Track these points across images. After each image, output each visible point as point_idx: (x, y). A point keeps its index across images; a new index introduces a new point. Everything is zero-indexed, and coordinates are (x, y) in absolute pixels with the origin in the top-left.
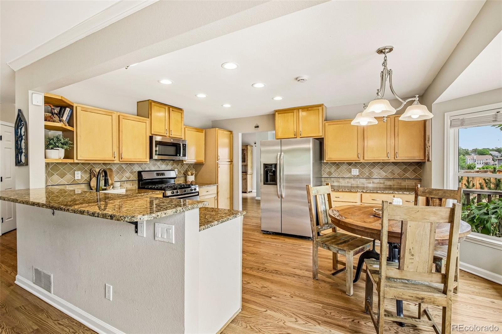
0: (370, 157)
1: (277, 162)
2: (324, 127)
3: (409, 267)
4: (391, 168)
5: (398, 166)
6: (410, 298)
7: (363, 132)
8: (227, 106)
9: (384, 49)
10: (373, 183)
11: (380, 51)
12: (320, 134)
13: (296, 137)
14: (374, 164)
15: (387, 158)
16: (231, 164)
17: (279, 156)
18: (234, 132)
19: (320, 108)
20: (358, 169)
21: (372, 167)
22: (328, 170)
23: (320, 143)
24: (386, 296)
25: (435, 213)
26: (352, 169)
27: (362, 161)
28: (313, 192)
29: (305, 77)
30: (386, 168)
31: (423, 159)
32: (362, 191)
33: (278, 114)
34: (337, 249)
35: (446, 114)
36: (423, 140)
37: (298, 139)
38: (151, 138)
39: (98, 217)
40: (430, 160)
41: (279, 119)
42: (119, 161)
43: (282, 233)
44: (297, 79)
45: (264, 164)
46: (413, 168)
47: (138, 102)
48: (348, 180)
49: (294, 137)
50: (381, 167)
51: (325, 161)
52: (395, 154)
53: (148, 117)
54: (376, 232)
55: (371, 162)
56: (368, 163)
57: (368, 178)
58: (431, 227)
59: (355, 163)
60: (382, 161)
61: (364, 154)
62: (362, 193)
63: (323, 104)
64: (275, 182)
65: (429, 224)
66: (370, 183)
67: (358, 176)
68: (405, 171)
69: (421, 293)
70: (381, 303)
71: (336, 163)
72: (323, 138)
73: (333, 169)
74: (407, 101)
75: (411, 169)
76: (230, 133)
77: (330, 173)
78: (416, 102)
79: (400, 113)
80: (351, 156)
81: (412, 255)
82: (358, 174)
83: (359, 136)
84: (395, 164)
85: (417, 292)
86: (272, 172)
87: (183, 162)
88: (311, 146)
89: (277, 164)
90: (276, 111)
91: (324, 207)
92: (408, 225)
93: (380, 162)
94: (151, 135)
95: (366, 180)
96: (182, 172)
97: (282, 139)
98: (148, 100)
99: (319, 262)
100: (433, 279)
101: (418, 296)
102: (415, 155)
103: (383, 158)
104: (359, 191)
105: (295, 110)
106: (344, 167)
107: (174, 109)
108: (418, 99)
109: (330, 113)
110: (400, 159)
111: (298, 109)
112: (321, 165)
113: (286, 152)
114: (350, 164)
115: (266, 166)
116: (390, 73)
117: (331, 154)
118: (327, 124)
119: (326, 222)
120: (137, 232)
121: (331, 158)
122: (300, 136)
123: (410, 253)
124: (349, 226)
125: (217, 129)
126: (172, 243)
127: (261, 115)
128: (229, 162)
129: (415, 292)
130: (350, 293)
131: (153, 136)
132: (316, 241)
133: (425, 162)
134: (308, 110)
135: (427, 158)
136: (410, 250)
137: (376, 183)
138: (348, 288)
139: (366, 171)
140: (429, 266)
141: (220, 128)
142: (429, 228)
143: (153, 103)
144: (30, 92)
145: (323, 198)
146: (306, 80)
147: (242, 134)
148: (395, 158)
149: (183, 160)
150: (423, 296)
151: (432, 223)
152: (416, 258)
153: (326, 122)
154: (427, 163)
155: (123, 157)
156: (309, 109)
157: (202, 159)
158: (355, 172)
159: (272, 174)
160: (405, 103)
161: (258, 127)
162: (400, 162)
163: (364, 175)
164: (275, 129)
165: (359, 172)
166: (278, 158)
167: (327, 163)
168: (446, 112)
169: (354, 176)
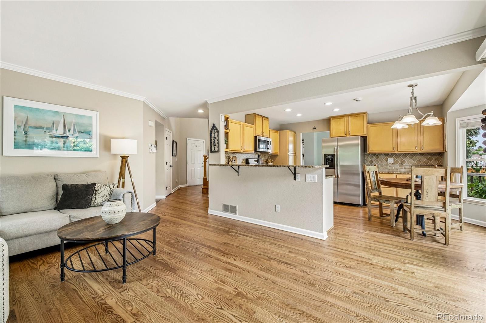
0: (402, 149)
1: (335, 153)
2: (367, 128)
3: (426, 199)
4: (418, 158)
5: (425, 156)
6: (427, 214)
7: (397, 133)
8: (299, 115)
9: (412, 85)
10: (405, 168)
11: (410, 86)
12: (365, 134)
13: (346, 135)
14: (405, 155)
15: (415, 150)
16: (295, 156)
17: (336, 149)
18: (296, 133)
19: (365, 115)
20: (393, 159)
21: (404, 157)
22: (370, 159)
23: (364, 139)
24: (414, 213)
25: (438, 172)
26: (388, 159)
27: (396, 152)
28: (367, 169)
29: (360, 99)
30: (415, 157)
31: (443, 150)
32: (397, 173)
33: (333, 119)
34: (384, 201)
35: (456, 119)
36: (442, 137)
37: (348, 137)
38: (256, 137)
39: (298, 167)
40: (447, 151)
41: (333, 123)
42: (243, 151)
43: (339, 201)
44: (355, 100)
45: (325, 155)
46: (436, 157)
47: (246, 115)
48: (385, 166)
49: (344, 135)
50: (411, 157)
51: (368, 153)
52: (421, 147)
53: (253, 124)
54: (408, 185)
55: (402, 153)
56: (400, 154)
57: (401, 165)
58: (436, 178)
59: (391, 154)
60: (411, 152)
61: (398, 148)
62: (397, 174)
63: (366, 112)
64: (333, 167)
65: (435, 177)
66: (403, 169)
67: (393, 163)
68: (430, 159)
69: (432, 211)
70: (412, 217)
71: (376, 154)
72: (367, 136)
73: (374, 158)
74: (426, 115)
75: (434, 158)
76: (294, 133)
77: (371, 162)
78: (431, 115)
79: (421, 122)
80: (388, 149)
81: (427, 193)
82: (393, 162)
83: (394, 134)
84: (422, 154)
85: (431, 211)
86: (330, 160)
87: (268, 154)
88: (359, 142)
89: (334, 154)
90: (331, 117)
91: (374, 179)
92: (425, 178)
93: (410, 153)
94: (255, 136)
95: (399, 167)
96: (265, 161)
97: (338, 137)
98: (254, 114)
99: (372, 212)
100: (439, 204)
101: (431, 213)
102: (437, 148)
103: (412, 150)
104: (395, 173)
105: (345, 116)
106: (381, 157)
107: (265, 119)
108: (433, 113)
109: (371, 118)
110: (425, 150)
111: (348, 115)
112: (365, 156)
113: (341, 146)
114: (387, 155)
115: (326, 156)
116: (415, 98)
117: (373, 147)
118: (369, 126)
119: (375, 188)
120: (295, 179)
121: (372, 151)
122: (349, 135)
123: (426, 191)
124: (393, 183)
125: (288, 130)
126: (316, 182)
127: (319, 120)
128: (294, 154)
129: (430, 211)
130: (393, 225)
131: (257, 136)
132: (370, 198)
133: (444, 153)
134: (355, 117)
135: (445, 150)
136: (426, 190)
137: (407, 169)
138: (392, 222)
139: (399, 160)
140: (436, 198)
141: (290, 130)
142: (435, 179)
143: (256, 115)
144: (221, 115)
145: (373, 173)
146: (361, 100)
147: (302, 134)
148: (421, 150)
149: (268, 152)
150: (433, 213)
151: (436, 177)
152: (429, 194)
153: (368, 125)
154: (445, 153)
155: (245, 149)
156: (356, 115)
157: (277, 152)
158: (391, 160)
159: (330, 162)
160: (425, 116)
161: (315, 128)
162: (425, 153)
163: (397, 163)
164: (330, 129)
165: (394, 160)
166: (336, 150)
167: (369, 154)
168: (456, 118)
169: (390, 163)
